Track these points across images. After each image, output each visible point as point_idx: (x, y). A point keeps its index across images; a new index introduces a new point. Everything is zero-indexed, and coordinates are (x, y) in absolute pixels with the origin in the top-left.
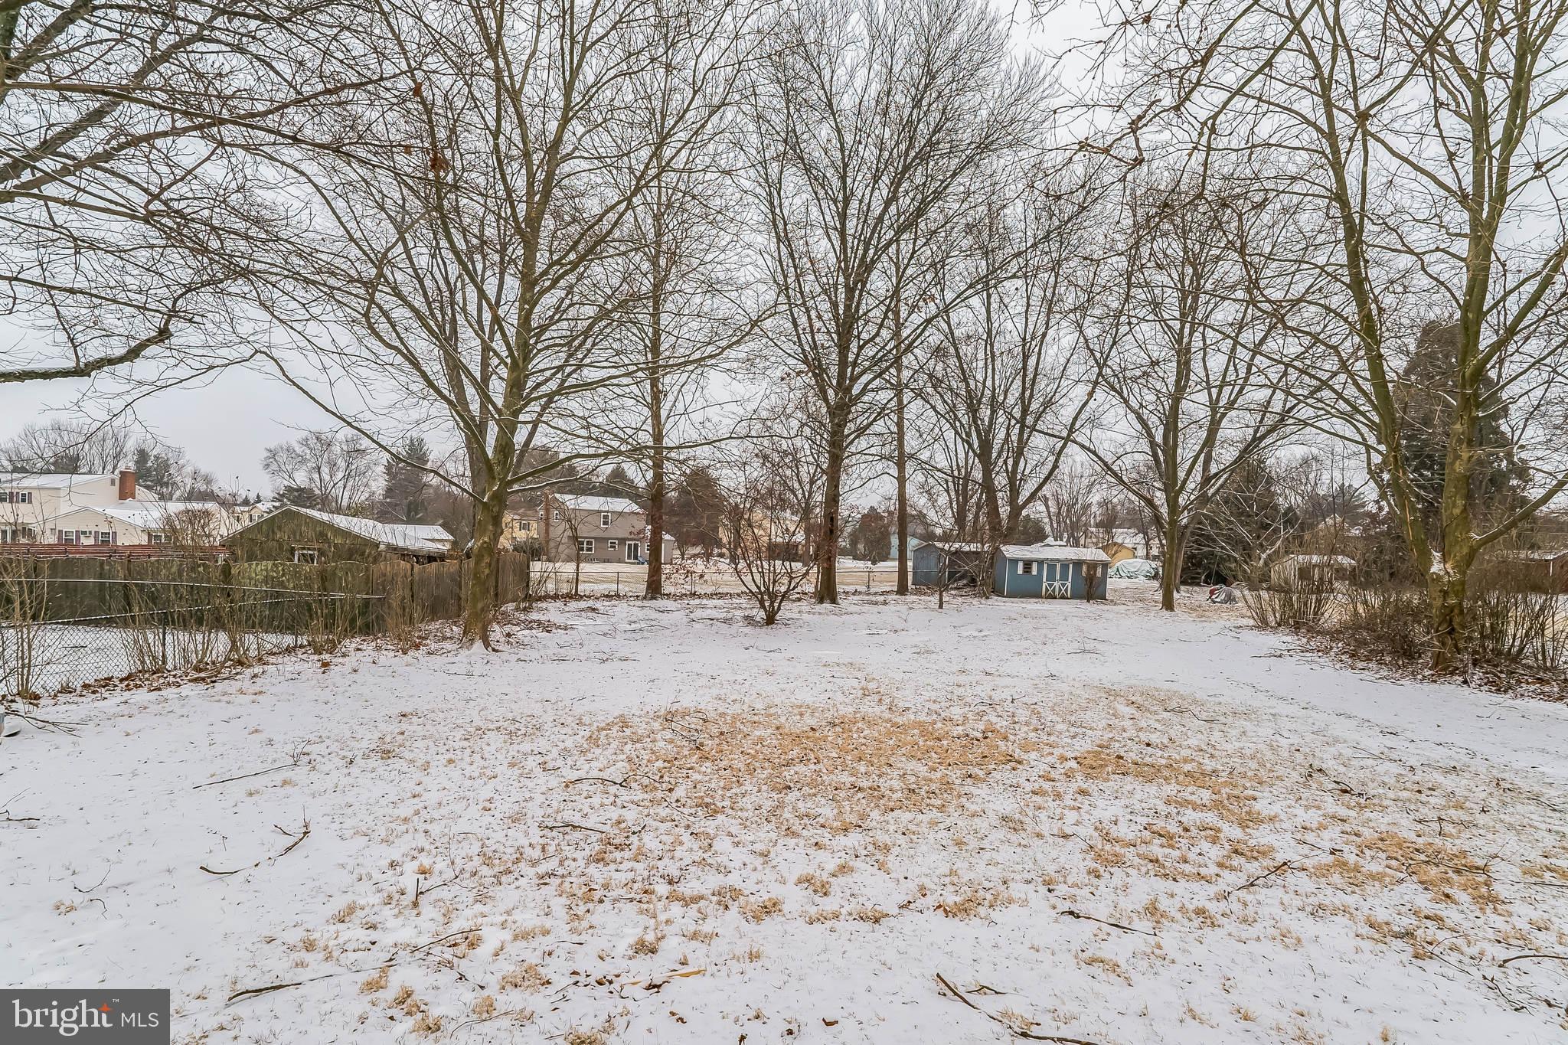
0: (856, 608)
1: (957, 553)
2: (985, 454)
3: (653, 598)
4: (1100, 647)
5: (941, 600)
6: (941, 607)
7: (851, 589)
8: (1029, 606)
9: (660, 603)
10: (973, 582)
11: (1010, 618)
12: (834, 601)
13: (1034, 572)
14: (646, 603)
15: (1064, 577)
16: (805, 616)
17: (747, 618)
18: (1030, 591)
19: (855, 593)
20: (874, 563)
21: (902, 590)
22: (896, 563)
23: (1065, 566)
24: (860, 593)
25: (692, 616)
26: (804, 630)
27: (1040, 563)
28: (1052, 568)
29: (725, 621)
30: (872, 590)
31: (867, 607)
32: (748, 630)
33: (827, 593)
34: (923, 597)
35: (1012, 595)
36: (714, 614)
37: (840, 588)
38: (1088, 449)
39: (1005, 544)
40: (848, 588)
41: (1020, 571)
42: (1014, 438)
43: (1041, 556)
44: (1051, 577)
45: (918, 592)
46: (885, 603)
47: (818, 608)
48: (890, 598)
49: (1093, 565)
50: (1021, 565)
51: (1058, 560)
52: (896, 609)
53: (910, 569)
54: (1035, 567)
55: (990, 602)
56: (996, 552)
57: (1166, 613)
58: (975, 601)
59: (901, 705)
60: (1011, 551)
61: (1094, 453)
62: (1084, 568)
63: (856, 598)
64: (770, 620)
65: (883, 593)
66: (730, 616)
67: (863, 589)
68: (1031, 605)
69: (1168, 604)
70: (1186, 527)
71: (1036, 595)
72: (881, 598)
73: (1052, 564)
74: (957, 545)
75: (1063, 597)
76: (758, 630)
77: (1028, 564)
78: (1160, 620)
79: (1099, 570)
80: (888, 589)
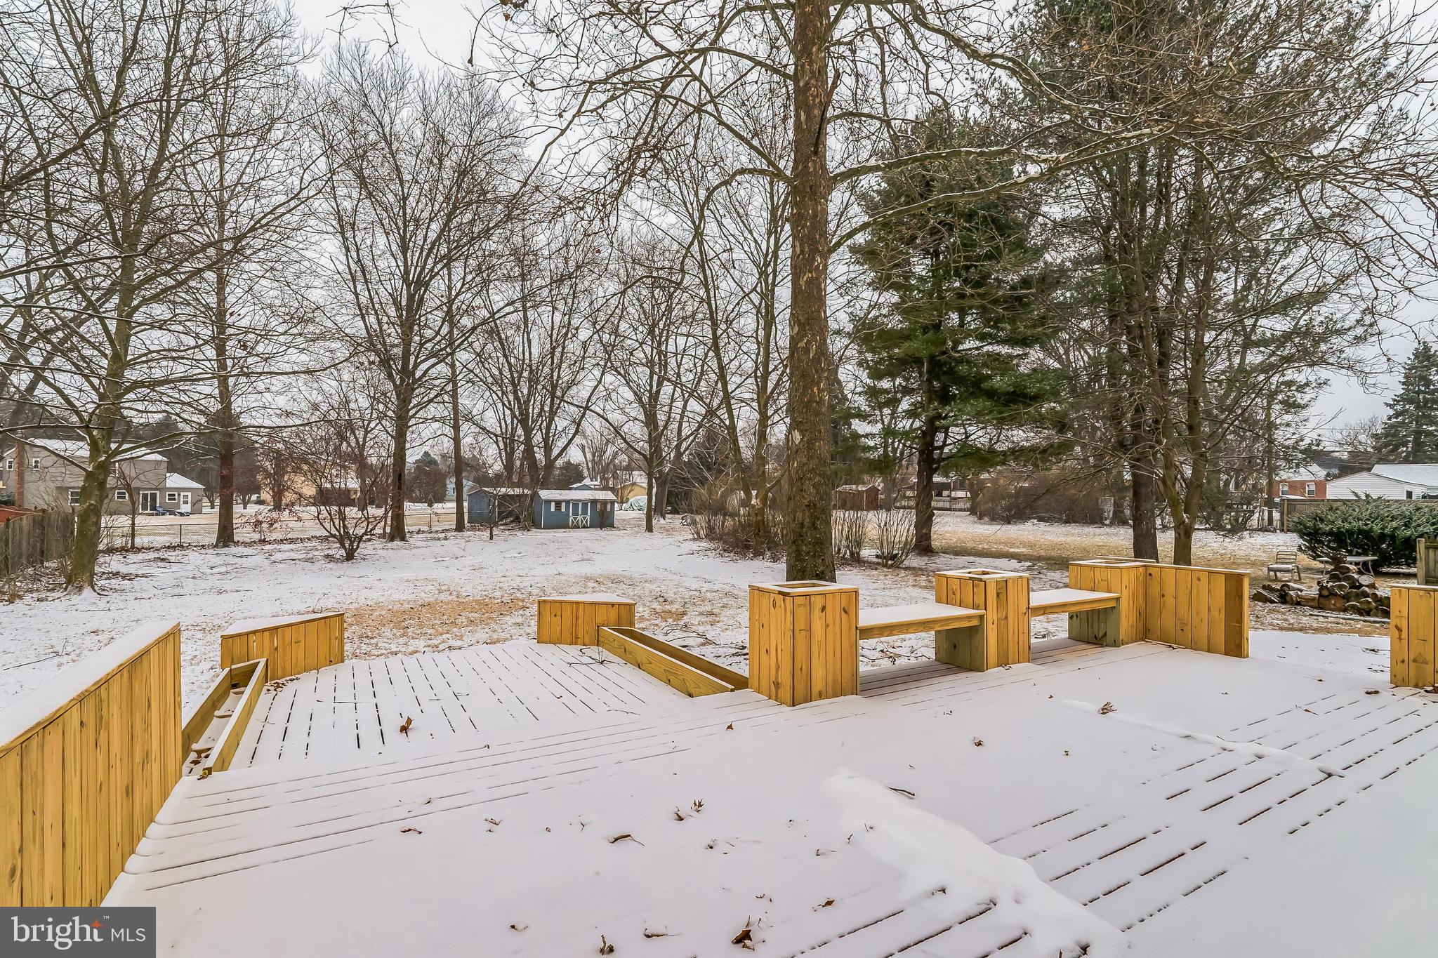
0: (424, 544)
1: (505, 497)
2: (524, 420)
3: (225, 546)
4: (594, 556)
5: (491, 533)
6: (491, 538)
7: (415, 529)
8: (558, 535)
9: (234, 550)
10: (517, 520)
11: (542, 544)
12: (403, 539)
13: (563, 510)
14: (218, 551)
15: (585, 512)
16: (381, 552)
17: (327, 556)
18: (560, 522)
19: (419, 532)
20: (430, 505)
21: (460, 527)
22: (454, 505)
23: (585, 504)
24: (423, 532)
25: (272, 558)
26: (381, 562)
27: (568, 502)
28: (576, 506)
29: (306, 560)
30: (434, 529)
31: (431, 543)
32: (330, 565)
33: (398, 532)
34: (477, 533)
35: (549, 527)
36: (293, 555)
37: (407, 529)
38: (602, 417)
39: (541, 489)
40: (411, 529)
41: (553, 509)
42: (547, 408)
43: (568, 498)
44: (575, 513)
45: (473, 529)
46: (446, 539)
47: (390, 545)
48: (449, 534)
49: (604, 503)
50: (553, 504)
51: (580, 500)
52: (455, 543)
53: (466, 510)
54: (563, 505)
55: (530, 533)
56: (535, 495)
57: (648, 534)
58: (519, 534)
59: (464, 594)
60: (545, 494)
61: (607, 420)
62: (599, 506)
63: (419, 536)
64: (350, 556)
65: (443, 531)
66: (310, 556)
67: (426, 528)
68: (560, 534)
69: (649, 528)
70: (668, 474)
71: (564, 526)
72: (443, 535)
73: (575, 503)
74: (503, 490)
75: (584, 527)
76: (339, 565)
77: (558, 503)
78: (644, 539)
79: (609, 507)
80: (448, 528)
